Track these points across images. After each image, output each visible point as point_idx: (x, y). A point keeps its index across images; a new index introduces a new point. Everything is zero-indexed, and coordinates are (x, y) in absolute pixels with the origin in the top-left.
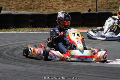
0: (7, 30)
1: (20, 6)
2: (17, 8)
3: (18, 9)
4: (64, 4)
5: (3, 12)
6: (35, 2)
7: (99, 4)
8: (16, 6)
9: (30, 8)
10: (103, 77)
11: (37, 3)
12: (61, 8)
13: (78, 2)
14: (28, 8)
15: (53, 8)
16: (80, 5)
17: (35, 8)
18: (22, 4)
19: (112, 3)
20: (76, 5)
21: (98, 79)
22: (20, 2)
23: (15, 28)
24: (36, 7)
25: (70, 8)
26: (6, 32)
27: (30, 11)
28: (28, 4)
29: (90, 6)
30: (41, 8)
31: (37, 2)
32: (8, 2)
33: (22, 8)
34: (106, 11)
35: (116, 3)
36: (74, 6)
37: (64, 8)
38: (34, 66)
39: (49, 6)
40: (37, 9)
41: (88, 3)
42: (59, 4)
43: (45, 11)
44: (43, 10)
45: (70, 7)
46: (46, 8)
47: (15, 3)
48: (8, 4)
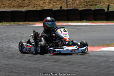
1: (13, 5)
3: (11, 7)
4: (50, 3)
6: (25, 1)
7: (78, 2)
8: (10, 5)
9: (21, 6)
11: (26, 2)
12: (47, 6)
13: (61, 1)
15: (40, 6)
16: (62, 3)
17: (26, 6)
19: (89, 1)
20: (59, 3)
25: (55, 6)
27: (20, 8)
28: (19, 3)
29: (71, 4)
30: (30, 6)
31: (26, 1)
33: (14, 6)
35: (92, 1)
36: (57, 4)
37: (49, 5)
39: (37, 5)
40: (27, 7)
41: (69, 1)
42: (45, 3)
44: (32, 8)
45: (54, 5)
46: (34, 6)
47: (8, 2)
48: (2, 3)
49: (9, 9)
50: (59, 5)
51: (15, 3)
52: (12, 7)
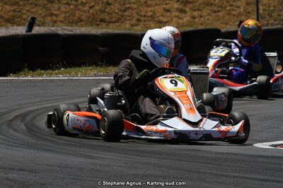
0: (47, 71)
1: (77, 15)
2: (71, 21)
3: (73, 22)
4: (182, 11)
5: (37, 30)
6: (112, 6)
7: (264, 10)
8: (69, 16)
9: (102, 21)
10: (273, 181)
11: (116, 7)
12: (174, 19)
13: (215, 5)
14: (97, 21)
15: (156, 19)
16: (219, 11)
17: (113, 20)
18: (81, 11)
20: (208, 11)
21: (262, 185)
22: (76, 6)
23: (66, 68)
24: (115, 17)
25: (196, 20)
26: (45, 78)
27: (100, 26)
28: (95, 10)
29: (243, 15)
30: (126, 19)
31: (116, 5)
32: (48, 5)
33: (81, 21)
34: (279, 26)
36: (204, 13)
37: (180, 19)
38: (110, 157)
39: (145, 16)
40: (118, 22)
41: (238, 7)
42: (168, 11)
43: (136, 28)
44: (133, 25)
45: (194, 18)
46: (139, 20)
47: (65, 10)
48: (48, 12)
49: (70, 28)
50: (208, 17)
51: (84, 12)
52: (76, 23)
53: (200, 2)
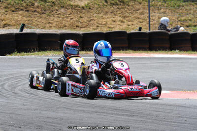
0: (27, 53)
1: (63, 23)
2: (60, 26)
4: (122, 22)
6: (83, 18)
8: (59, 24)
9: (77, 26)
11: (85, 19)
12: (118, 26)
13: (141, 19)
14: (74, 27)
15: (107, 26)
16: (142, 22)
17: (84, 26)
19: (185, 20)
20: (137, 22)
22: (63, 18)
23: (38, 51)
25: (130, 27)
28: (74, 20)
30: (91, 26)
32: (48, 18)
33: (65, 26)
35: (190, 20)
36: (134, 23)
37: (121, 26)
39: (101, 24)
40: (86, 27)
41: (154, 20)
42: (115, 21)
44: (94, 29)
45: (129, 25)
46: (98, 26)
47: (57, 20)
48: (47, 21)
49: (57, 30)
50: (137, 25)
51: (67, 21)
52: (63, 27)
53: (132, 16)
